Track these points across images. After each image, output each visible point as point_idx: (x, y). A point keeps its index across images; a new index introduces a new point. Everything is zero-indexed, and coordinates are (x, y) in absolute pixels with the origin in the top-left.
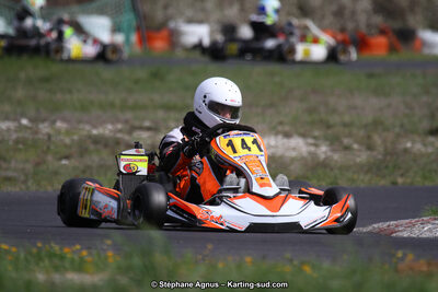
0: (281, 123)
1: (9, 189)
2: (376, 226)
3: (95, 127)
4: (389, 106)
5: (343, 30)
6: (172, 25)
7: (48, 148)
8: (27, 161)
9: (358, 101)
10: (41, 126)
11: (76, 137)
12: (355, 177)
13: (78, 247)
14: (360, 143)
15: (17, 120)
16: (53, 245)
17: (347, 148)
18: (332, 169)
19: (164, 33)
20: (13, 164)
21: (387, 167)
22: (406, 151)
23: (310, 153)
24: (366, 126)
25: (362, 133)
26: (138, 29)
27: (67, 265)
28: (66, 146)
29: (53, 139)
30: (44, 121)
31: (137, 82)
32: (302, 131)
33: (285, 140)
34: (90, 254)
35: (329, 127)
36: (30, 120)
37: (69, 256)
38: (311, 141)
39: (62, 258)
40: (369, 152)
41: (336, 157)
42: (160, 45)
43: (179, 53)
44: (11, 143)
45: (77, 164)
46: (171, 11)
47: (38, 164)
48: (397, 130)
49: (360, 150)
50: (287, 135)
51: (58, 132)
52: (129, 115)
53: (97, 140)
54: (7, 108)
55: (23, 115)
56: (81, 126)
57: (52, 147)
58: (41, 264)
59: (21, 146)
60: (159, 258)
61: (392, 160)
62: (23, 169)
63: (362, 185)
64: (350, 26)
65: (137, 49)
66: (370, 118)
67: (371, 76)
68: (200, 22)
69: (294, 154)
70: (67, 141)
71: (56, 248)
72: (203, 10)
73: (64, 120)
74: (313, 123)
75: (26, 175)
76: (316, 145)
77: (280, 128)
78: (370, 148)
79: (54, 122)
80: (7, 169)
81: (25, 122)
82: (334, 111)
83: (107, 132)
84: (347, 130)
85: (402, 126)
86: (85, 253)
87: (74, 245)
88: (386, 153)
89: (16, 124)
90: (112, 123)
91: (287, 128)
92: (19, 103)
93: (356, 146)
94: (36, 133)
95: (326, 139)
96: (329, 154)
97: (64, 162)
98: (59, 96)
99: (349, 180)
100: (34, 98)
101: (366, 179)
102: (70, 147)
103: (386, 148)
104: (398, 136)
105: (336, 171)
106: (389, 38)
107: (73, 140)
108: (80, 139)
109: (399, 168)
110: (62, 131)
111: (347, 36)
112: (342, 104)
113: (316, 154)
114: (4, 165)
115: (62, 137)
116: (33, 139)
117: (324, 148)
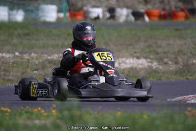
0: (135, 52)
1: (10, 85)
2: (178, 98)
3: (49, 56)
4: (185, 44)
5: (164, 9)
6: (85, 8)
7: (28, 65)
8: (18, 72)
9: (171, 42)
10: (25, 55)
11: (41, 60)
12: (170, 76)
14: (171, 61)
15: (13, 53)
17: (166, 63)
18: (159, 73)
19: (82, 12)
20: (12, 73)
22: (193, 64)
23: (149, 66)
24: (175, 53)
25: (173, 56)
26: (70, 11)
27: (34, 117)
28: (36, 64)
29: (30, 61)
30: (26, 53)
31: (69, 35)
32: (145, 56)
33: (137, 60)
34: (45, 112)
35: (157, 54)
36: (19, 53)
38: (149, 60)
39: (31, 113)
40: (176, 65)
41: (161, 67)
42: (80, 18)
44: (11, 64)
45: (41, 73)
46: (84, 2)
47: (23, 73)
48: (189, 54)
49: (172, 64)
50: (138, 58)
51: (33, 58)
53: (50, 62)
54: (9, 47)
55: (17, 51)
56: (43, 55)
57: (30, 65)
58: (22, 117)
59: (15, 65)
61: (187, 69)
62: (16, 75)
63: (173, 80)
64: (167, 7)
65: (69, 20)
66: (176, 49)
67: (177, 30)
68: (98, 7)
69: (141, 66)
70: (37, 62)
71: (30, 109)
73: (35, 53)
74: (150, 52)
75: (18, 78)
76: (151, 62)
77: (135, 55)
78: (176, 63)
79: (31, 54)
80: (9, 76)
81: (17, 54)
82: (160, 46)
83: (55, 57)
84: (166, 55)
85: (191, 52)
86: (43, 111)
87: (37, 108)
88: (184, 66)
89: (13, 55)
90: (57, 54)
91: (138, 55)
92: (14, 45)
93: (170, 62)
94: (22, 59)
95: (156, 60)
96: (158, 66)
97: (35, 72)
98: (33, 42)
99: (167, 78)
100: (21, 43)
101: (175, 77)
102: (38, 65)
103: (184, 63)
104: (189, 57)
105: (161, 74)
106: (185, 13)
107: (39, 62)
108: (43, 62)
109: (190, 72)
110: (35, 57)
111: (166, 12)
112: (163, 43)
113: (151, 66)
114: (7, 74)
115: (34, 60)
116: (21, 62)
117: (155, 64)
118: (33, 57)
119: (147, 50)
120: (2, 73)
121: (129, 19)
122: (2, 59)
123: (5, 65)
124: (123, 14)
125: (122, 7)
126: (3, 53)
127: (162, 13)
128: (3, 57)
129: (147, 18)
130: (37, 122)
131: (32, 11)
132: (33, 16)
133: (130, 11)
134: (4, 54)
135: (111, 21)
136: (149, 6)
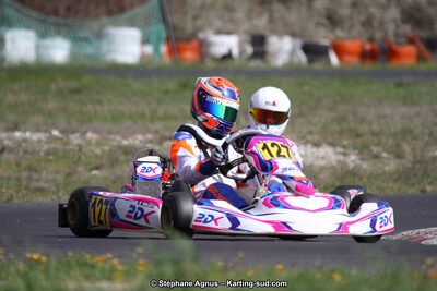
0: (311, 133)
1: (41, 199)
2: (405, 233)
3: (125, 138)
4: (418, 114)
5: (371, 40)
6: (201, 35)
7: (79, 158)
8: (58, 172)
9: (387, 110)
10: (72, 137)
11: (106, 148)
12: (384, 185)
13: (110, 256)
14: (388, 152)
15: (47, 131)
16: (83, 253)
17: (376, 157)
18: (361, 178)
19: (194, 44)
20: (44, 175)
21: (415, 175)
22: (435, 158)
23: (339, 162)
24: (395, 134)
25: (391, 142)
26: (168, 40)
27: (97, 273)
28: (97, 156)
29: (84, 149)
30: (74, 132)
31: (167, 92)
32: (330, 139)
33: (314, 150)
34: (121, 263)
35: (358, 136)
36: (61, 132)
37: (100, 265)
38: (340, 150)
39: (93, 266)
40: (397, 161)
41: (365, 165)
42: (189, 56)
43: (209, 64)
44: (42, 154)
45: (108, 175)
46: (199, 22)
47: (69, 175)
48: (426, 138)
49: (388, 159)
50: (317, 145)
51: (89, 143)
52: (158, 125)
53: (127, 151)
54: (38, 119)
55: (54, 126)
56: (112, 137)
57: (83, 158)
58: (72, 273)
59: (51, 157)
60: (190, 267)
61: (422, 168)
62: (54, 180)
63: (391, 194)
64: (379, 35)
65: (167, 60)
66: (399, 127)
67: (400, 85)
68: (229, 33)
69: (323, 163)
70: (98, 151)
71: (88, 257)
72: (232, 21)
73: (95, 131)
74: (341, 133)
75: (57, 186)
76: (345, 154)
77: (309, 137)
78: (399, 156)
79: (85, 133)
80: (39, 180)
81: (56, 133)
82: (362, 120)
83: (137, 142)
84: (376, 139)
85: (431, 134)
86: (116, 262)
87: (105, 253)
88: (415, 163)
89: (48, 135)
90: (143, 134)
91: (316, 138)
92: (50, 114)
93: (385, 155)
94: (67, 143)
95: (355, 148)
96: (358, 162)
97: (95, 172)
98: (90, 107)
99: (378, 188)
100: (65, 109)
101: (396, 187)
102: (101, 157)
103: (415, 157)
104: (427, 144)
105: (365, 180)
106: (417, 47)
107: (103, 151)
108: (111, 150)
109: (429, 176)
110: (93, 142)
111: (376, 46)
112: (371, 113)
113: (344, 163)
114: (35, 176)
115: (93, 148)
116: (64, 150)
117: (353, 157)
118: (90, 139)
119: (336, 127)
120: (25, 174)
121: (295, 60)
122: (24, 145)
123: (29, 156)
124: (283, 49)
125: (280, 34)
126: (25, 131)
127: (368, 47)
128: (25, 140)
129: (334, 59)
130: (104, 285)
131: (86, 40)
132: (89, 50)
133: (299, 43)
134: (28, 134)
135: (256, 64)
136: (340, 33)
